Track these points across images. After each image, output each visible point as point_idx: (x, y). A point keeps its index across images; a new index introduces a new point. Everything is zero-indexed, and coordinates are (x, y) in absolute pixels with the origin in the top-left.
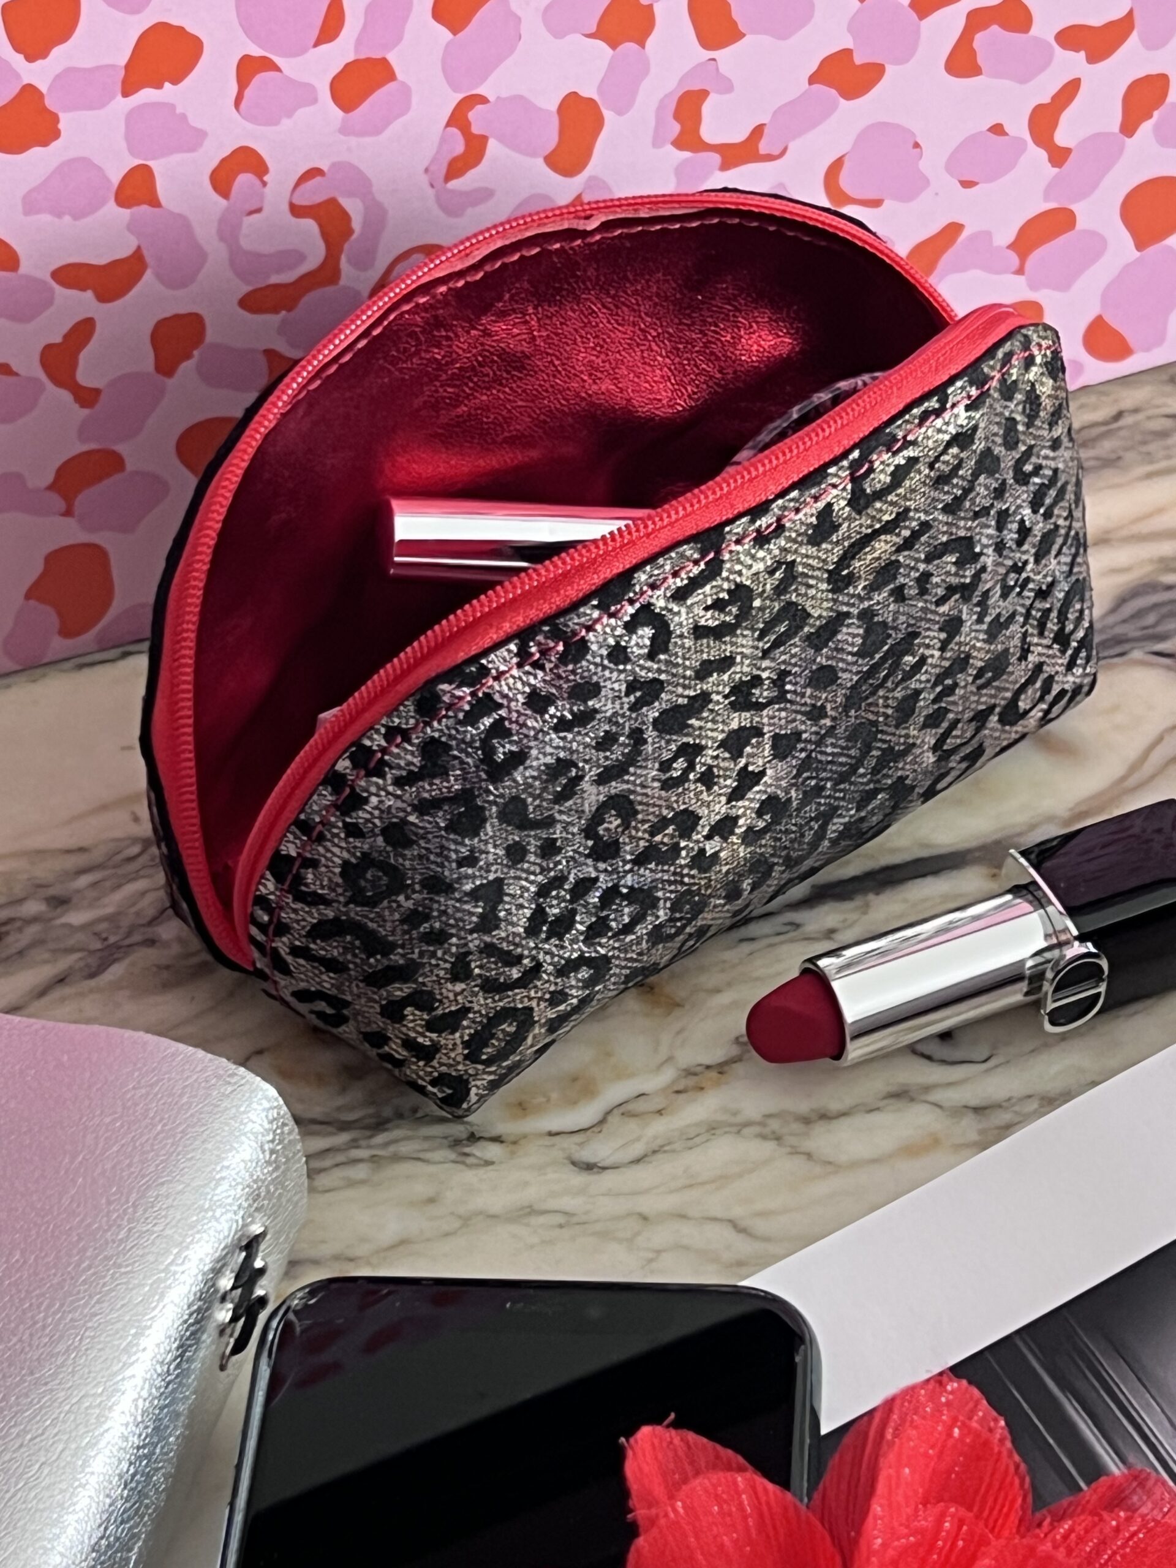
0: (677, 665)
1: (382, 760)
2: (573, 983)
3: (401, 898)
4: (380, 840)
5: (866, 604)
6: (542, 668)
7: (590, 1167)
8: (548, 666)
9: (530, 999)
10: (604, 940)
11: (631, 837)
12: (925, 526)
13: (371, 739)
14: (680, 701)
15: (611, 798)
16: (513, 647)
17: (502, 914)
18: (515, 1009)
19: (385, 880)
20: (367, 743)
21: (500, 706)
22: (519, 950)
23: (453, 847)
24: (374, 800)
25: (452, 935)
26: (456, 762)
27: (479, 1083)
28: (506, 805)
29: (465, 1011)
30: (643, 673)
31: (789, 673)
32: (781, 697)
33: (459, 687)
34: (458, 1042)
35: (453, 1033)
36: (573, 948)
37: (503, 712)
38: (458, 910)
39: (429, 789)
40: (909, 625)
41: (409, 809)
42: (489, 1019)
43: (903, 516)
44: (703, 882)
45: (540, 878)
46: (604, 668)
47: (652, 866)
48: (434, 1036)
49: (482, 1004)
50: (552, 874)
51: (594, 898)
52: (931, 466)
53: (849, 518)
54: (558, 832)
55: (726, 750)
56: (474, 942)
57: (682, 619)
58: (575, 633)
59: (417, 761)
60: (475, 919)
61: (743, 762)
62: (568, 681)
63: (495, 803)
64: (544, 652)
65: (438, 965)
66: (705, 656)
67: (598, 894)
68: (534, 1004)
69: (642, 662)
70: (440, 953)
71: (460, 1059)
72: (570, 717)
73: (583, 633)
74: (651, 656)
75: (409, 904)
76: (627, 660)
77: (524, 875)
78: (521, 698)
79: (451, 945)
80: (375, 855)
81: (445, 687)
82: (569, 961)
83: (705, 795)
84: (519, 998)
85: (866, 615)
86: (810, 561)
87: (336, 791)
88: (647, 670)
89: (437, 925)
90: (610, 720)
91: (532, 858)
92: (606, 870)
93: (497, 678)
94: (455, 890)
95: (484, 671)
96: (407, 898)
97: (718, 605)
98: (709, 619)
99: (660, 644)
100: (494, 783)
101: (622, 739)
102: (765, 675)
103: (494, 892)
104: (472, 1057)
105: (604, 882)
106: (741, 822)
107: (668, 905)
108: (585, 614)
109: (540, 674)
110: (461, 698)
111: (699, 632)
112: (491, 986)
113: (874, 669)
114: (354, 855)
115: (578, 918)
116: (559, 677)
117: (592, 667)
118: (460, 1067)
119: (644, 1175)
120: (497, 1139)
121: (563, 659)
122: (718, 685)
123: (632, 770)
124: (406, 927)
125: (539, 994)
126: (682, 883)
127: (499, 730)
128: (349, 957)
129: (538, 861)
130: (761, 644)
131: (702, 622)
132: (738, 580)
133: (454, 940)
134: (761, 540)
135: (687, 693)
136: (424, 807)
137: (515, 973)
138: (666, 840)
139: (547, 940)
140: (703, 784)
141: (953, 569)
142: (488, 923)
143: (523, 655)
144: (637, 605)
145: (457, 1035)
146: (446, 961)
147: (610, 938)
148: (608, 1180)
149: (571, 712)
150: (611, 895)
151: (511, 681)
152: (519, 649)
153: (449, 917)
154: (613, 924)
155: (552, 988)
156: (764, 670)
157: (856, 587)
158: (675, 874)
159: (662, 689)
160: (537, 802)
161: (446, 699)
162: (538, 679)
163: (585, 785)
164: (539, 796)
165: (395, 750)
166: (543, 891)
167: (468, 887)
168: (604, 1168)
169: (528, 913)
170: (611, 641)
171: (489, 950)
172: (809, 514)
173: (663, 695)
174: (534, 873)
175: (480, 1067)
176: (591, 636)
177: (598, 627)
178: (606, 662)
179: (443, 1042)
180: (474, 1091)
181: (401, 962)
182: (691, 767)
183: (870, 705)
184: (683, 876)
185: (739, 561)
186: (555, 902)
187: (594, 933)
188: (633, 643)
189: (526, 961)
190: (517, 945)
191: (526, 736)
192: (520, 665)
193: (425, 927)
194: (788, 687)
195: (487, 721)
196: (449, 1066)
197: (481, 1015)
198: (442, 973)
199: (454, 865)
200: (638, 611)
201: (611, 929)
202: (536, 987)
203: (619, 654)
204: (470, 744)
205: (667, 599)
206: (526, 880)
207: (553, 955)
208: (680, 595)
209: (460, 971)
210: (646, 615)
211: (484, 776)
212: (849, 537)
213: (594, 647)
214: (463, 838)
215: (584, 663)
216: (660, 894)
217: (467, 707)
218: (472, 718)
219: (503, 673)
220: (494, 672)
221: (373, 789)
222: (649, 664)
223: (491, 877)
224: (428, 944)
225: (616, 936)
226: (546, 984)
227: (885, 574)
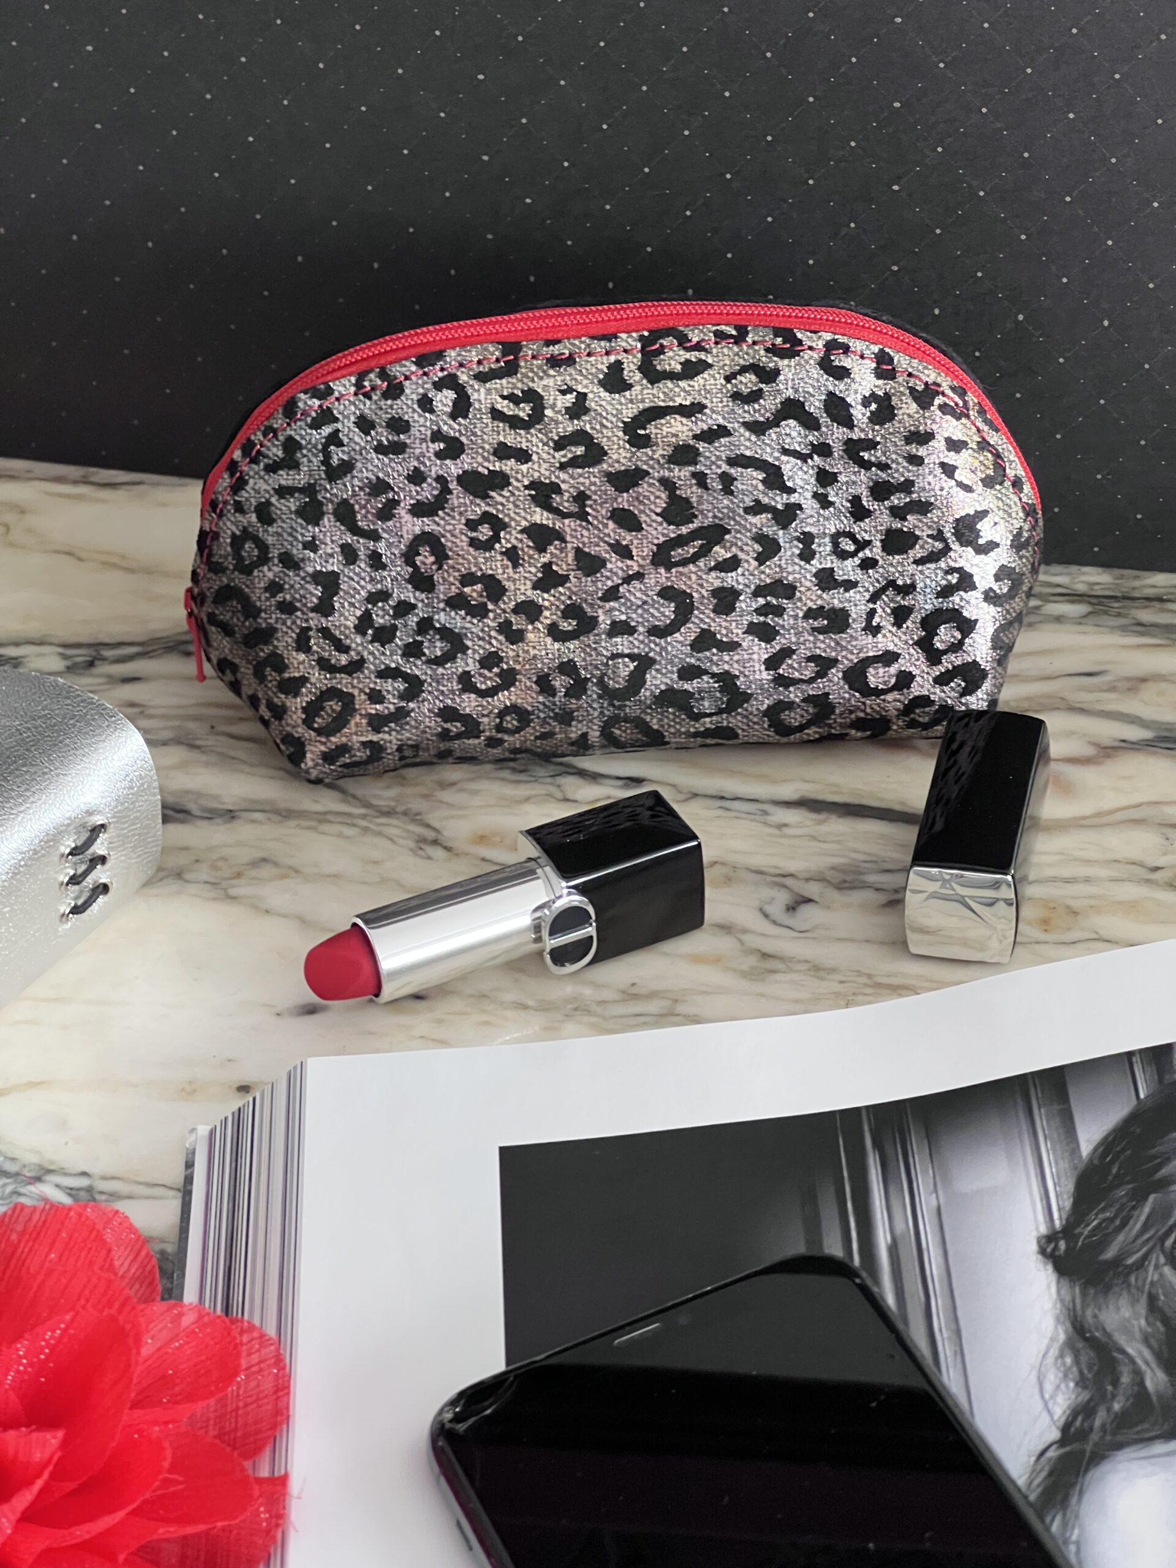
0: (474, 434)
1: (259, 451)
2: (390, 688)
3: (265, 568)
4: (254, 518)
5: (667, 474)
6: (370, 398)
8: (375, 398)
9: (354, 687)
10: (419, 663)
11: (444, 580)
12: (722, 431)
13: (255, 435)
14: (480, 469)
15: (424, 533)
16: (353, 379)
17: (337, 605)
18: (341, 691)
19: (256, 552)
20: (253, 437)
21: (336, 420)
22: (348, 641)
23: (299, 529)
24: (251, 481)
25: (297, 609)
26: (305, 460)
27: (314, 749)
28: (339, 504)
29: (303, 680)
30: (445, 428)
31: (589, 498)
32: (582, 516)
33: (312, 397)
34: (299, 706)
35: (295, 696)
36: (394, 659)
37: (339, 426)
38: (302, 587)
39: (285, 478)
40: (715, 517)
41: (272, 492)
42: (321, 692)
43: (699, 408)
44: (511, 654)
45: (369, 587)
46: (414, 411)
47: (463, 613)
48: (283, 696)
49: (319, 679)
50: (379, 586)
51: (413, 620)
52: (728, 379)
53: (639, 382)
54: (381, 548)
55: (529, 537)
56: (315, 620)
57: (482, 396)
58: (396, 378)
59: (280, 453)
60: (315, 600)
61: (545, 559)
62: (387, 413)
63: (332, 502)
64: (373, 388)
65: (287, 633)
66: (502, 439)
67: (415, 619)
68: (356, 692)
69: (444, 417)
70: (289, 623)
71: (300, 721)
72: (386, 443)
73: (403, 378)
74: (454, 416)
75: (270, 575)
76: (432, 411)
77: (356, 579)
78: (353, 418)
79: (297, 617)
80: (250, 530)
81: (302, 396)
82: (388, 668)
83: (510, 570)
84: (343, 682)
85: (667, 484)
86: (603, 403)
87: (232, 475)
88: (450, 428)
89: (288, 597)
90: (418, 459)
91: (363, 565)
92: (422, 601)
93: (338, 399)
94: (299, 568)
95: (330, 391)
96: (270, 570)
97: (512, 398)
98: (504, 406)
99: (462, 407)
100: (330, 483)
101: (429, 480)
102: (563, 486)
103: (329, 583)
104: (308, 723)
105: (421, 612)
106: (547, 613)
107: (477, 657)
108: (405, 366)
109: (368, 402)
110: (311, 407)
111: (496, 414)
112: (324, 665)
113: (681, 541)
114: (237, 527)
115: (398, 634)
116: (381, 409)
117: (404, 407)
118: (300, 730)
121: (385, 395)
122: (520, 473)
123: (440, 513)
124: (267, 595)
125: (361, 686)
126: (490, 643)
127: (334, 439)
128: (235, 620)
129: (368, 570)
130: (557, 455)
131: (499, 407)
132: (531, 384)
133: (299, 614)
134: (555, 362)
135: (486, 464)
136: (283, 492)
137: (344, 659)
138: (475, 595)
139: (372, 642)
140: (509, 559)
141: (761, 487)
142: (325, 607)
143: (359, 385)
144: (446, 373)
145: (299, 700)
146: (293, 631)
147: (423, 663)
149: (388, 440)
150: (425, 625)
151: (347, 403)
152: (357, 381)
153: (296, 591)
154: (426, 651)
155: (372, 686)
156: (563, 482)
157: (654, 451)
158: (482, 630)
159: (463, 451)
160: (363, 511)
161: (301, 404)
162: (367, 407)
163: (402, 511)
164: (365, 507)
165: (269, 444)
166: (374, 598)
167: (310, 570)
169: (359, 613)
170: (421, 391)
171: (325, 633)
172: (603, 364)
173: (464, 456)
174: (364, 579)
175: (313, 733)
176: (407, 383)
177: (413, 378)
178: (416, 406)
179: (288, 704)
180: (309, 755)
181: (264, 625)
182: (496, 538)
183: (682, 574)
184: (490, 637)
185: (532, 371)
186: (380, 613)
187: (412, 651)
188: (438, 399)
189: (353, 653)
190: (347, 637)
191: (354, 450)
192: (356, 394)
193: (280, 597)
194: (588, 509)
195: (327, 430)
196: (294, 727)
197: (316, 688)
198: (290, 640)
199: (300, 546)
200: (445, 377)
201: (424, 654)
202: (358, 678)
203: (425, 403)
204: (315, 446)
205: (469, 376)
206: (358, 583)
207: (375, 658)
208: (482, 378)
209: (302, 644)
210: (450, 382)
211: (323, 476)
212: (643, 401)
213: (407, 391)
214: (308, 524)
215: (399, 402)
216: (469, 643)
217: (314, 414)
218: (316, 425)
219: (343, 395)
220: (336, 394)
221: (251, 473)
222: (451, 422)
223: (330, 568)
224: (282, 612)
225: (430, 662)
226: (367, 680)
227: (683, 455)
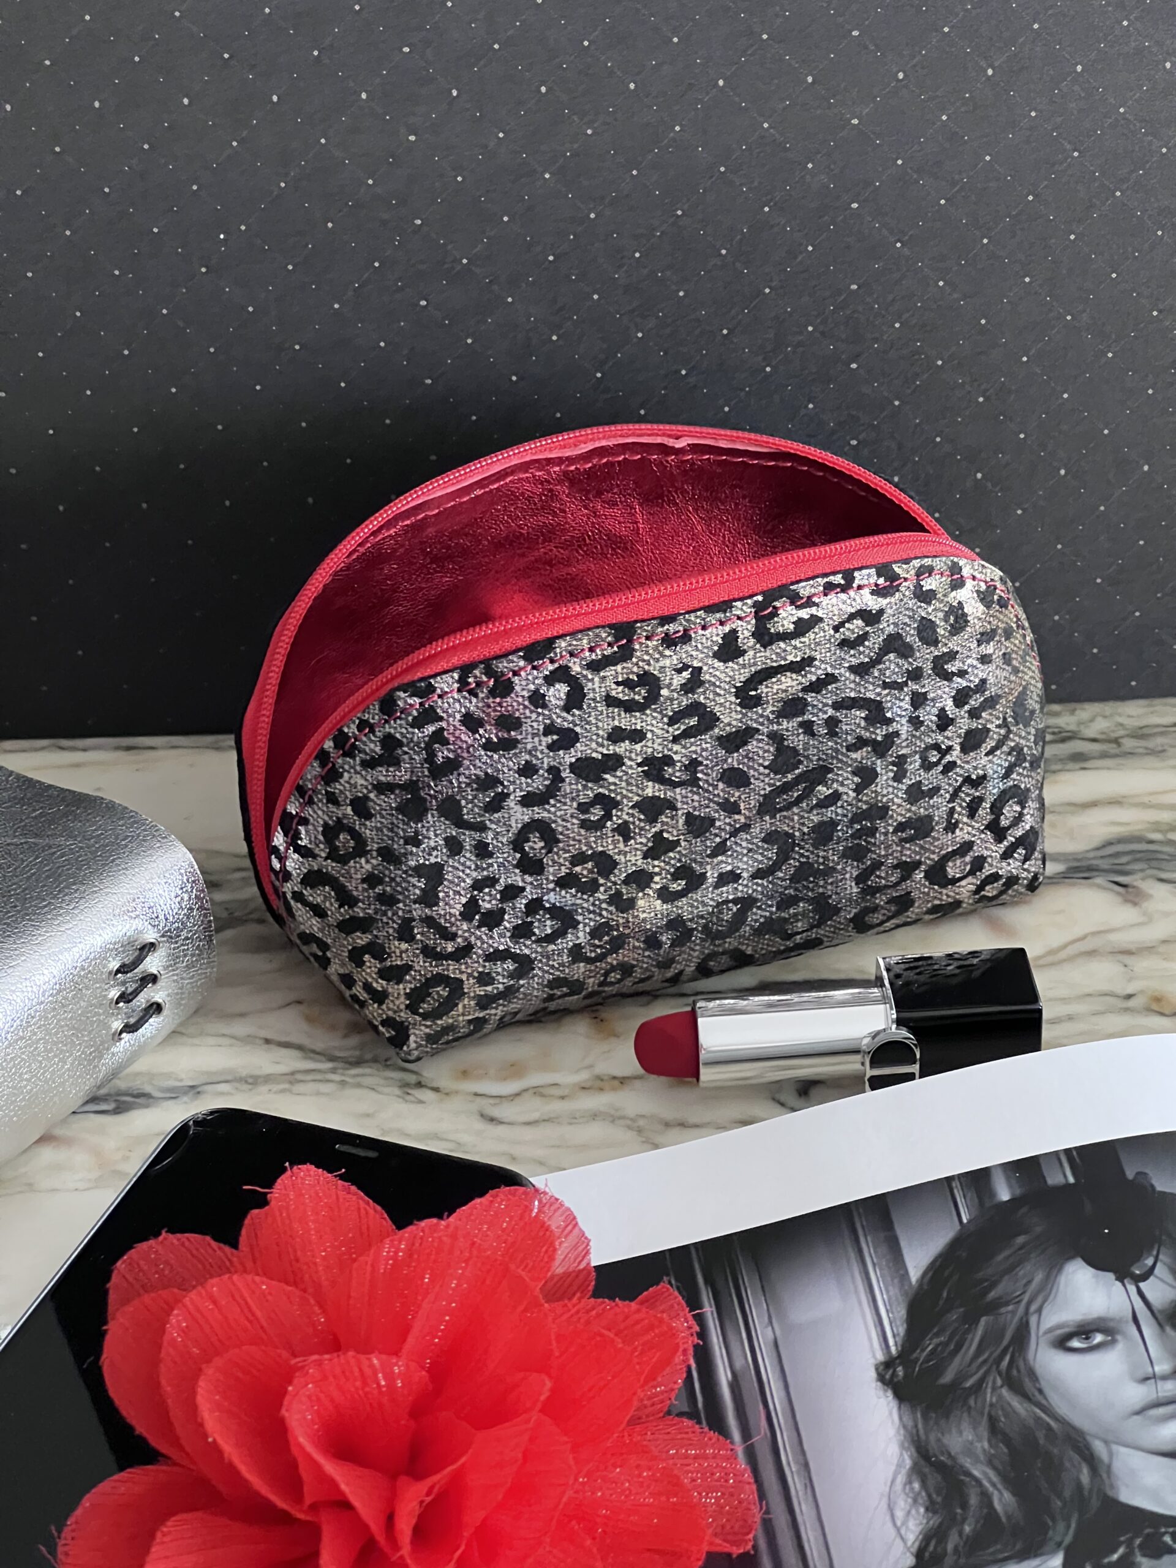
0: (588, 723)
1: (354, 744)
2: (500, 970)
3: (363, 860)
4: (349, 810)
5: (775, 727)
6: (476, 696)
7: (492, 1120)
8: (481, 695)
9: (461, 972)
10: (528, 943)
11: (554, 862)
12: (831, 678)
13: (349, 727)
14: (594, 755)
15: (533, 821)
16: (456, 676)
17: (441, 895)
18: (448, 977)
19: (352, 843)
20: (346, 730)
21: (441, 719)
22: (454, 929)
23: (401, 826)
24: (346, 775)
25: (399, 901)
26: (406, 757)
27: (417, 1032)
28: (443, 801)
29: (408, 968)
30: (559, 720)
31: (701, 763)
32: (694, 782)
33: (410, 696)
34: (402, 992)
35: (398, 983)
36: (500, 940)
37: (444, 724)
38: (404, 880)
39: (383, 774)
40: (819, 759)
41: (370, 787)
42: (427, 979)
43: (808, 661)
44: (621, 921)
45: (474, 874)
46: (525, 707)
47: (573, 891)
48: (384, 983)
49: (423, 967)
50: (485, 873)
51: (521, 903)
52: (836, 629)
53: (753, 648)
54: (489, 837)
55: (641, 811)
56: (418, 911)
57: (596, 686)
58: (502, 673)
59: (378, 749)
60: (418, 892)
61: (658, 827)
62: (495, 711)
63: (436, 798)
64: (479, 684)
65: (387, 923)
66: (616, 723)
67: (524, 901)
68: (464, 977)
69: (558, 711)
70: (390, 914)
71: (402, 1007)
72: (495, 740)
73: (511, 674)
74: (567, 708)
75: (368, 867)
76: (544, 706)
77: (461, 868)
78: (458, 716)
79: (399, 908)
80: (345, 821)
81: (402, 694)
82: (497, 951)
83: (621, 845)
84: (452, 969)
85: (776, 738)
86: (717, 673)
87: (323, 765)
88: (563, 720)
89: (388, 889)
90: (530, 753)
91: (468, 855)
92: (531, 883)
93: (440, 696)
94: (401, 863)
95: (431, 689)
96: (367, 862)
97: (627, 683)
98: (619, 693)
99: (575, 699)
100: (434, 780)
101: (541, 772)
102: (676, 757)
103: (434, 875)
104: (412, 1008)
105: (530, 893)
106: (657, 879)
107: (588, 929)
108: (513, 662)
109: (474, 700)
110: (411, 705)
111: (611, 701)
112: (429, 952)
113: (786, 788)
114: (331, 818)
115: (506, 917)
116: (489, 706)
117: (515, 704)
118: (402, 1014)
119: (528, 1133)
120: (436, 1090)
121: (492, 693)
122: (632, 753)
123: (552, 801)
124: (365, 886)
125: (469, 971)
126: (601, 915)
127: (438, 737)
128: (328, 904)
129: (473, 858)
130: (671, 729)
131: (613, 693)
132: (646, 667)
133: (401, 905)
134: (669, 641)
135: (600, 749)
136: (382, 788)
137: (450, 947)
138: (585, 872)
139: (479, 927)
140: (619, 834)
141: (863, 724)
142: (429, 898)
143: (463, 683)
144: (556, 665)
145: (401, 986)
146: (394, 922)
147: (534, 942)
148: (500, 1130)
149: (497, 736)
150: (534, 906)
151: (451, 700)
152: (460, 678)
153: (398, 884)
154: (536, 931)
155: (480, 969)
156: (676, 753)
157: (764, 710)
158: (593, 904)
159: (578, 740)
160: (470, 806)
161: (401, 703)
162: (473, 705)
163: (511, 802)
164: (472, 802)
165: (364, 739)
166: (478, 885)
167: (412, 863)
168: (502, 1123)
169: (464, 900)
170: (532, 687)
171: (430, 921)
172: (715, 634)
173: (578, 745)
174: (469, 868)
175: (418, 1018)
176: (516, 679)
177: (523, 673)
178: (526, 703)
179: (390, 990)
180: (412, 1038)
181: (361, 915)
182: (608, 816)
183: (785, 817)
184: (601, 909)
185: (647, 653)
186: (487, 898)
187: (522, 932)
188: (550, 693)
189: (459, 940)
190: (452, 925)
191: (460, 748)
192: (459, 690)
193: (379, 889)
194: (700, 775)
195: (430, 729)
196: (395, 1012)
197: (421, 975)
198: (391, 931)
199: (402, 842)
200: (557, 669)
201: (534, 934)
202: (466, 963)
203: (537, 699)
204: (418, 744)
205: (582, 666)
206: (463, 871)
207: (483, 943)
208: (595, 666)
209: (405, 933)
210: (562, 674)
211: (426, 773)
212: (755, 664)
213: (518, 688)
214: (410, 820)
215: (509, 699)
216: (580, 918)
217: (415, 713)
218: (419, 723)
219: (447, 693)
220: (439, 691)
221: (347, 767)
222: (565, 714)
223: (433, 860)
224: (382, 904)
225: (539, 941)
226: (475, 964)
227: (792, 707)
